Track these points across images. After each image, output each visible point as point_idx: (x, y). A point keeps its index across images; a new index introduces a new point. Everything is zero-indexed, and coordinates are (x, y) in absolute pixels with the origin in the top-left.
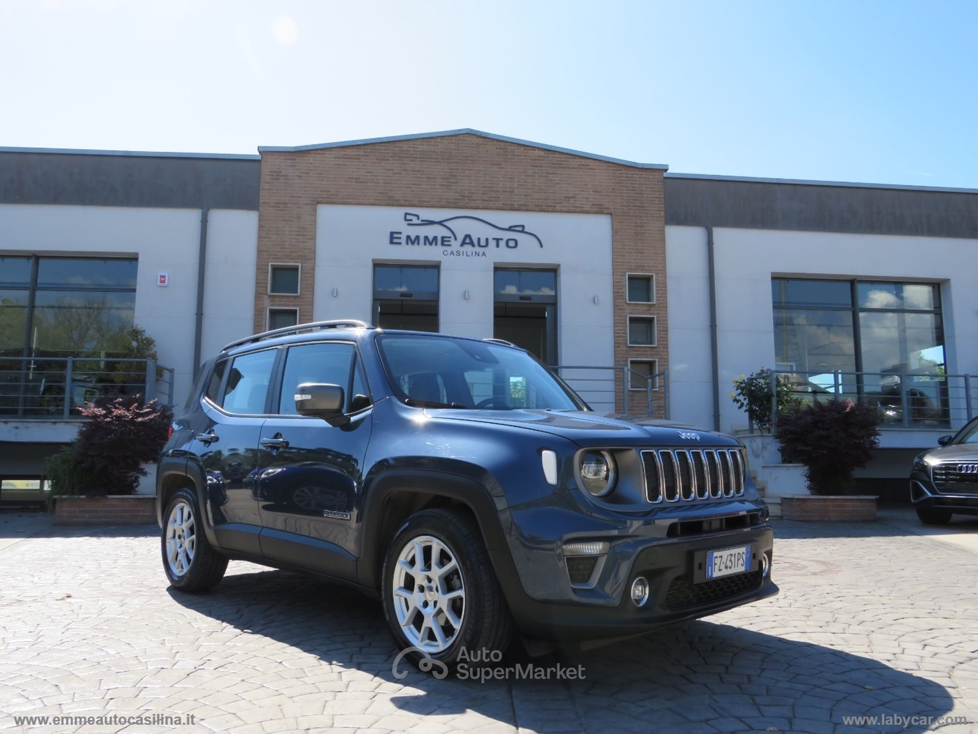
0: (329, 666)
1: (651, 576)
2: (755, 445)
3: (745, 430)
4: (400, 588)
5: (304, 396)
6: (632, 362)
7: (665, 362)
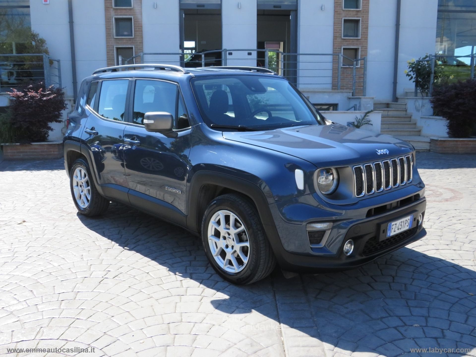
0: (175, 275)
1: (355, 240)
2: (417, 104)
3: (412, 93)
4: (212, 235)
5: (149, 121)
6: (344, 49)
7: (365, 49)
